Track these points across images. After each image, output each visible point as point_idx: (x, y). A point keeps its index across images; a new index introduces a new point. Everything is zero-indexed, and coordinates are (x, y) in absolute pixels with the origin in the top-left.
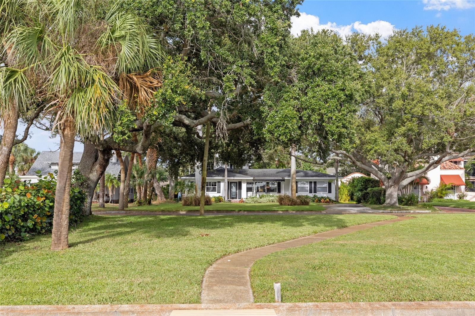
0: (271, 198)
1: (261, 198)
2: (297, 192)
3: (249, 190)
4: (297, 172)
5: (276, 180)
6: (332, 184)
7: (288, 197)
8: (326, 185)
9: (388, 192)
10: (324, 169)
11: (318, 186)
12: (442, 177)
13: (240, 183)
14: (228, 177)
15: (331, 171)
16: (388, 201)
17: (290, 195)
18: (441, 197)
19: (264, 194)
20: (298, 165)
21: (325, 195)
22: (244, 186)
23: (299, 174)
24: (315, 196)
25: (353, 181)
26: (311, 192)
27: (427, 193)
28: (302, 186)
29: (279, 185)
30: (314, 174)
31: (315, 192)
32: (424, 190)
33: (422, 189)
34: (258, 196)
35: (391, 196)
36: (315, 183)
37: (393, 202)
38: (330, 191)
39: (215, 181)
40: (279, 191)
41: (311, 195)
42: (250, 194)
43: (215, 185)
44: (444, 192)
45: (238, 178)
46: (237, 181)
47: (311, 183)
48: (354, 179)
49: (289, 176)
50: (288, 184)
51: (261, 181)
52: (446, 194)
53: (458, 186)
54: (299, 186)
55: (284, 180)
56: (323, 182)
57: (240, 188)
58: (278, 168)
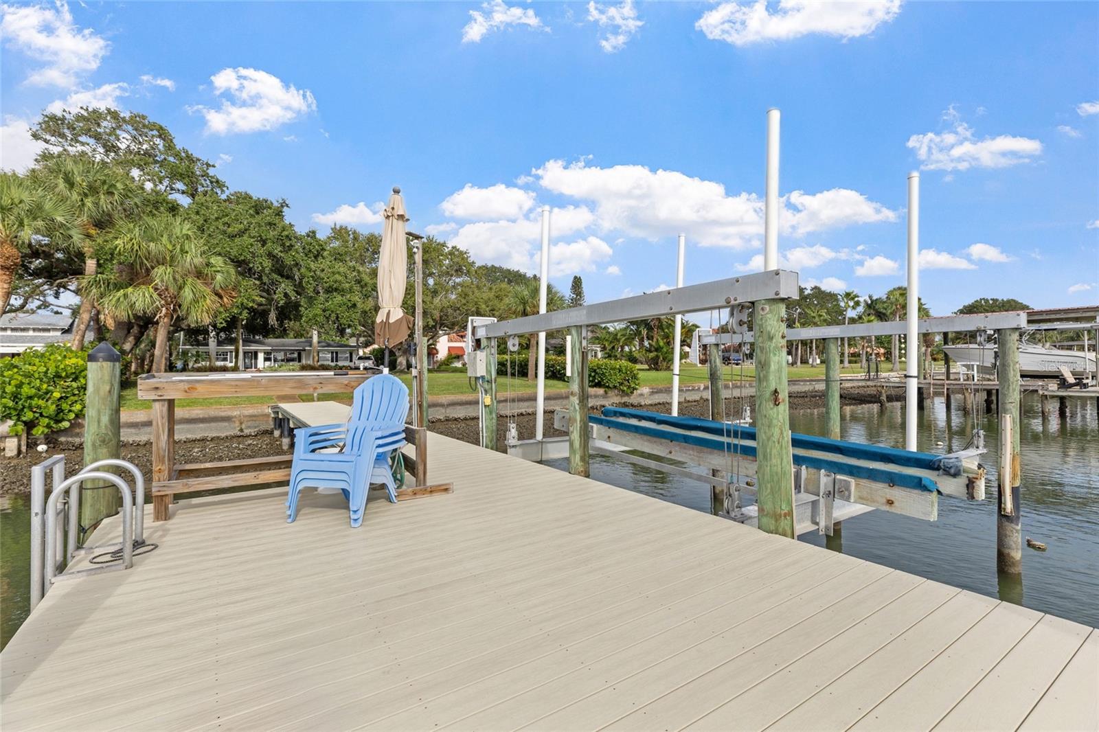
0: (291, 367)
1: (280, 367)
2: (318, 361)
3: (266, 359)
4: (319, 342)
5: (297, 350)
6: (353, 354)
7: (310, 365)
8: (348, 355)
9: (399, 360)
10: (347, 339)
11: (339, 355)
12: (450, 349)
13: (256, 354)
14: (243, 346)
15: (353, 342)
16: (399, 367)
17: (311, 363)
18: (448, 365)
19: (283, 363)
20: (319, 337)
21: (347, 363)
22: (261, 356)
23: (320, 344)
24: (337, 365)
25: (374, 351)
26: (332, 361)
27: (437, 361)
28: (324, 355)
29: (299, 355)
30: (335, 345)
31: (337, 361)
32: (435, 359)
33: (433, 358)
34: (276, 365)
35: (401, 363)
36: (337, 353)
37: (402, 368)
38: (351, 361)
39: (226, 351)
40: (300, 361)
41: (333, 364)
42: (267, 363)
43: (227, 355)
44: (450, 361)
45: (253, 347)
46: (253, 351)
47: (332, 353)
48: (374, 350)
49: (311, 346)
50: (309, 354)
51: (280, 351)
52: (451, 363)
53: (462, 356)
54: (320, 355)
55: (305, 350)
56: (345, 352)
57: (256, 358)
58: (295, 338)
